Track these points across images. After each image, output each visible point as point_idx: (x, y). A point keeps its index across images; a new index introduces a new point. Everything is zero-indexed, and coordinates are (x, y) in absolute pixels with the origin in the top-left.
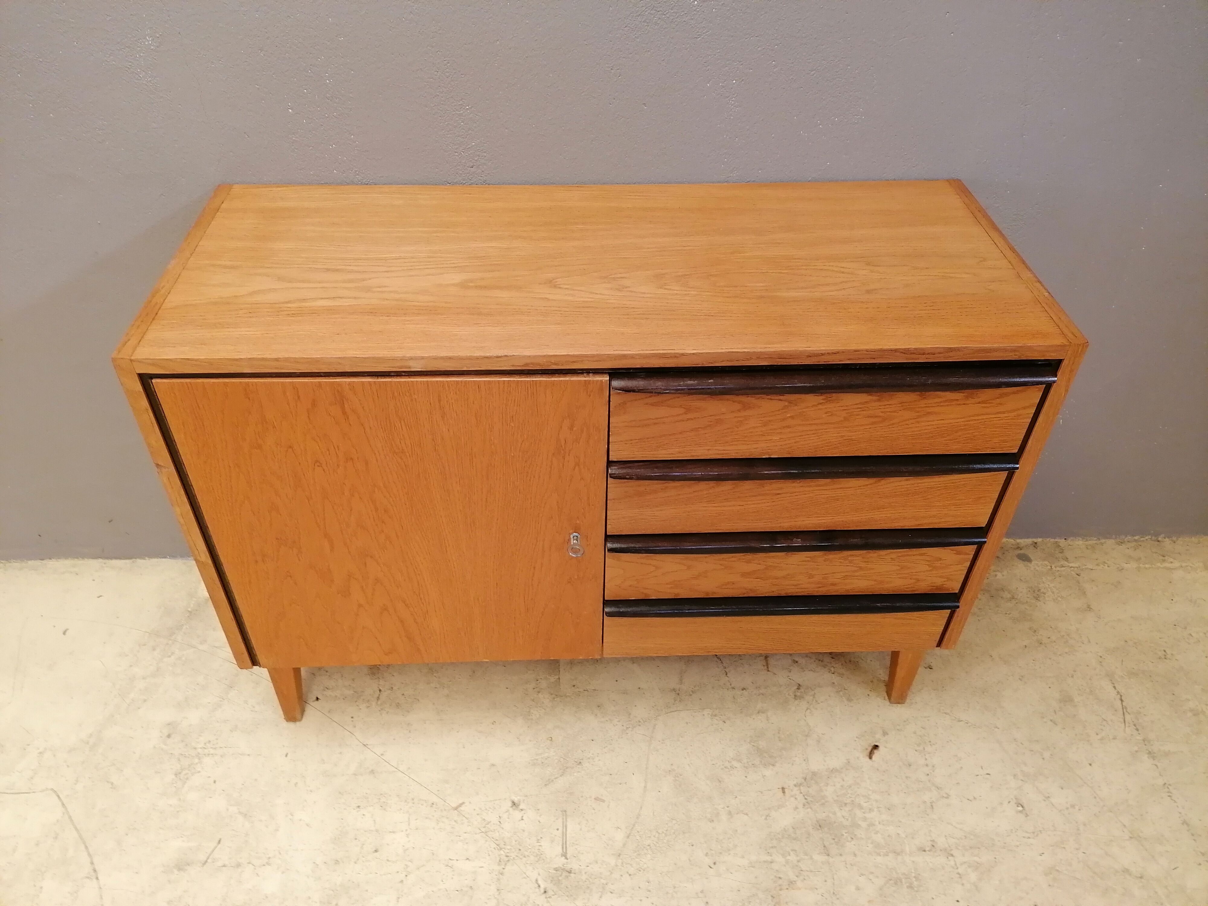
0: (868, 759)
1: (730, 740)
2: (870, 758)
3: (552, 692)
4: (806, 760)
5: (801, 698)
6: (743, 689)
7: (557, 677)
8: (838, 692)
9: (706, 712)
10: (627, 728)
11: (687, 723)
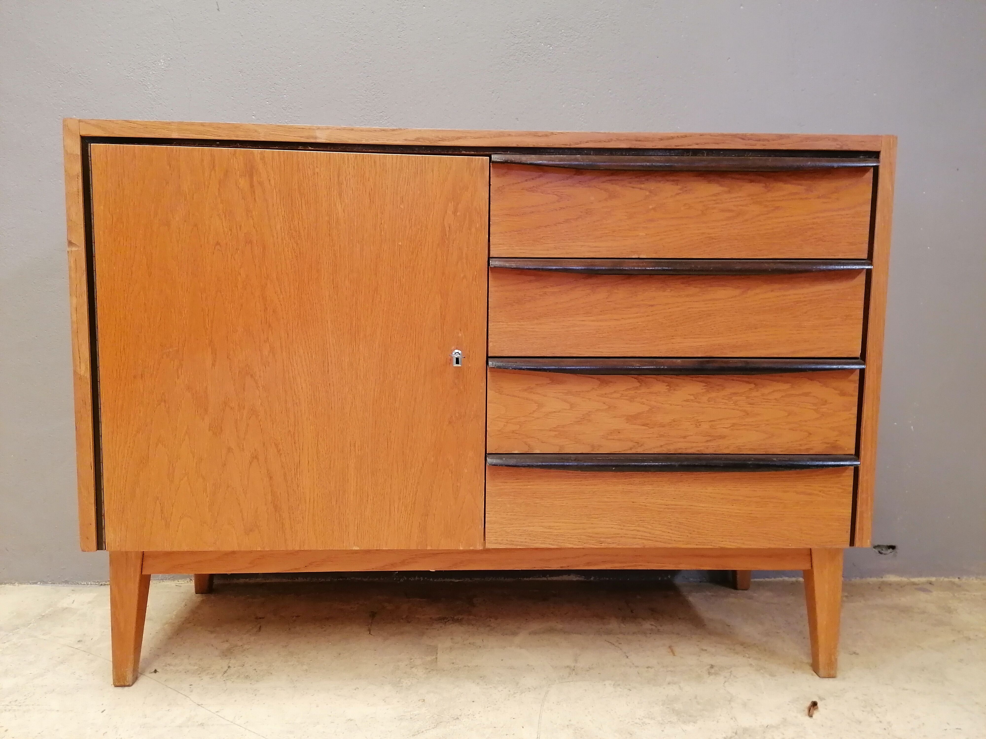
0: (808, 718)
1: (638, 703)
2: (811, 716)
3: (427, 667)
4: (734, 718)
5: (716, 674)
6: (648, 667)
7: (434, 657)
8: (757, 670)
9: (607, 683)
10: (515, 693)
11: (586, 690)
